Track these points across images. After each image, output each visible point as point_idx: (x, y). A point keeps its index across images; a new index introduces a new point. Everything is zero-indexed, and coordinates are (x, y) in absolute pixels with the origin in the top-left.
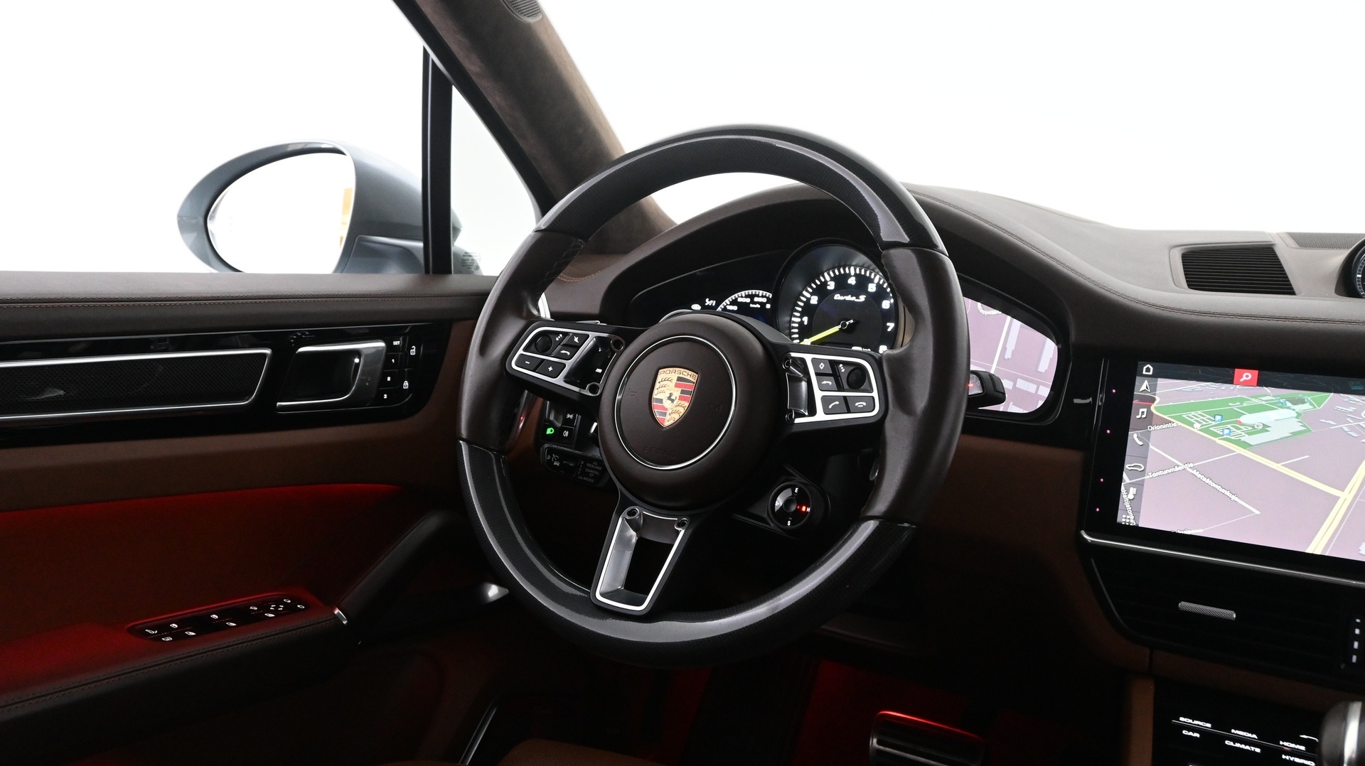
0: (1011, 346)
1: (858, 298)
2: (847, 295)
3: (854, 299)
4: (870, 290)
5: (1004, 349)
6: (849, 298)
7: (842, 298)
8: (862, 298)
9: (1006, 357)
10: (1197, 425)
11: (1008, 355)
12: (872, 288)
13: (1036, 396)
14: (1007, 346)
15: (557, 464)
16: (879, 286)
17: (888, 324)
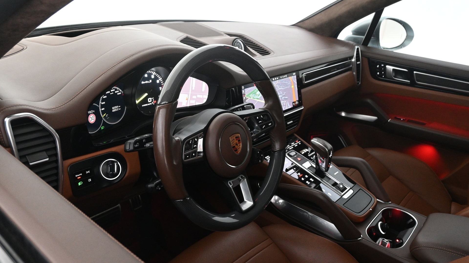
0: (194, 86)
1: (149, 81)
2: (146, 81)
3: (148, 82)
4: (152, 78)
5: (192, 87)
6: (146, 82)
7: (144, 83)
8: (151, 81)
9: (193, 90)
10: (252, 97)
11: (193, 89)
12: (153, 77)
13: (203, 99)
14: (193, 86)
15: (160, 189)
16: (155, 76)
17: (160, 88)
